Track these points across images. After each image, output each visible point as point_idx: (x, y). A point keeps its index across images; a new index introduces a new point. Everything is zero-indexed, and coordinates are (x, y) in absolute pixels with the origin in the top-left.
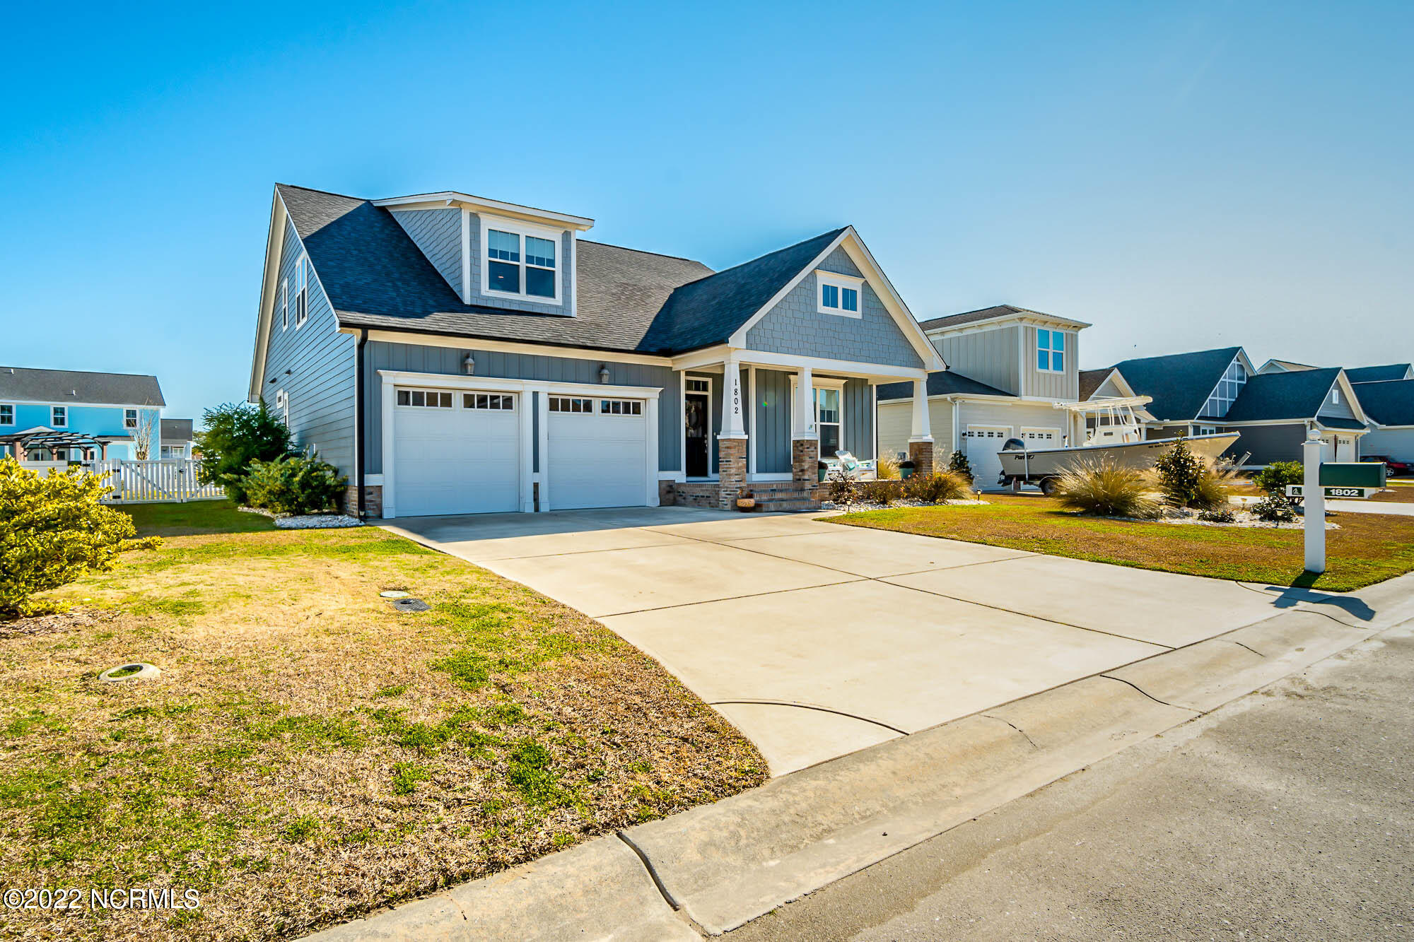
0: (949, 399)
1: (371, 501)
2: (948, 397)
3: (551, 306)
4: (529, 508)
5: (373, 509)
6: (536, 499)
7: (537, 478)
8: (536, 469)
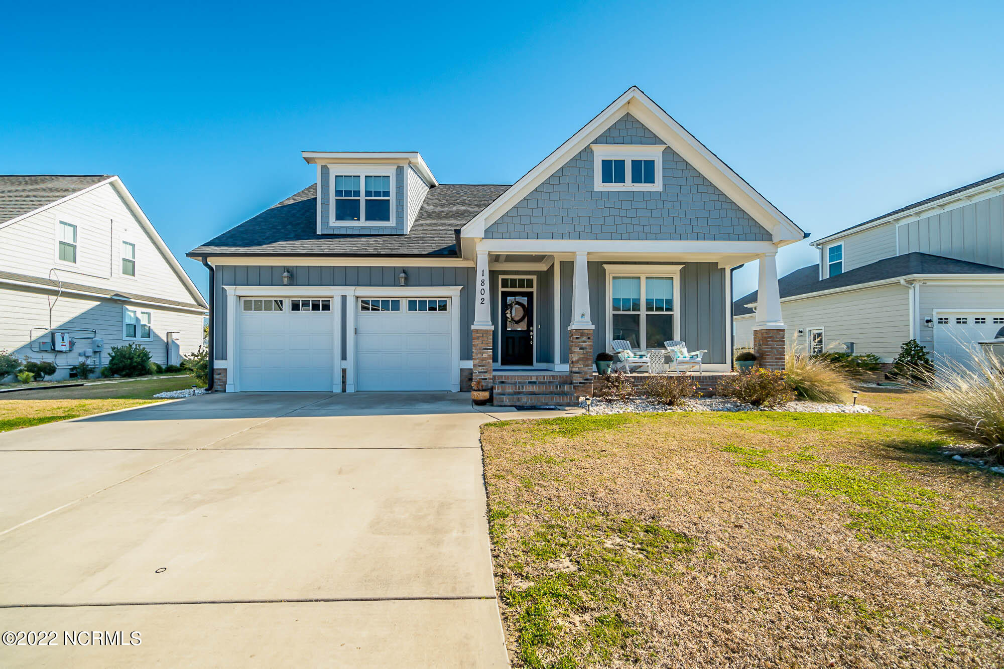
0: (902, 282)
1: (219, 380)
2: (902, 280)
3: (386, 228)
4: (337, 389)
5: (221, 385)
6: (344, 382)
7: (345, 365)
8: (344, 357)
